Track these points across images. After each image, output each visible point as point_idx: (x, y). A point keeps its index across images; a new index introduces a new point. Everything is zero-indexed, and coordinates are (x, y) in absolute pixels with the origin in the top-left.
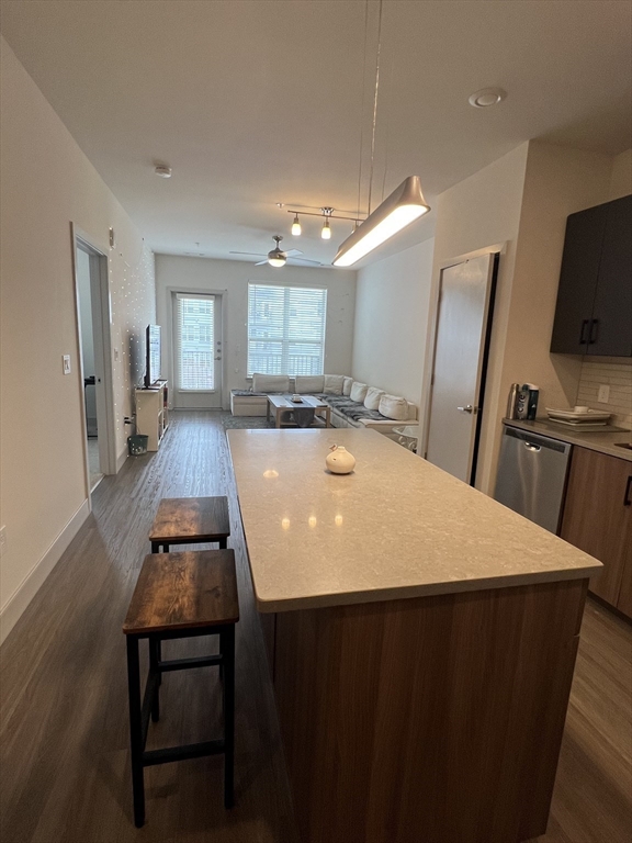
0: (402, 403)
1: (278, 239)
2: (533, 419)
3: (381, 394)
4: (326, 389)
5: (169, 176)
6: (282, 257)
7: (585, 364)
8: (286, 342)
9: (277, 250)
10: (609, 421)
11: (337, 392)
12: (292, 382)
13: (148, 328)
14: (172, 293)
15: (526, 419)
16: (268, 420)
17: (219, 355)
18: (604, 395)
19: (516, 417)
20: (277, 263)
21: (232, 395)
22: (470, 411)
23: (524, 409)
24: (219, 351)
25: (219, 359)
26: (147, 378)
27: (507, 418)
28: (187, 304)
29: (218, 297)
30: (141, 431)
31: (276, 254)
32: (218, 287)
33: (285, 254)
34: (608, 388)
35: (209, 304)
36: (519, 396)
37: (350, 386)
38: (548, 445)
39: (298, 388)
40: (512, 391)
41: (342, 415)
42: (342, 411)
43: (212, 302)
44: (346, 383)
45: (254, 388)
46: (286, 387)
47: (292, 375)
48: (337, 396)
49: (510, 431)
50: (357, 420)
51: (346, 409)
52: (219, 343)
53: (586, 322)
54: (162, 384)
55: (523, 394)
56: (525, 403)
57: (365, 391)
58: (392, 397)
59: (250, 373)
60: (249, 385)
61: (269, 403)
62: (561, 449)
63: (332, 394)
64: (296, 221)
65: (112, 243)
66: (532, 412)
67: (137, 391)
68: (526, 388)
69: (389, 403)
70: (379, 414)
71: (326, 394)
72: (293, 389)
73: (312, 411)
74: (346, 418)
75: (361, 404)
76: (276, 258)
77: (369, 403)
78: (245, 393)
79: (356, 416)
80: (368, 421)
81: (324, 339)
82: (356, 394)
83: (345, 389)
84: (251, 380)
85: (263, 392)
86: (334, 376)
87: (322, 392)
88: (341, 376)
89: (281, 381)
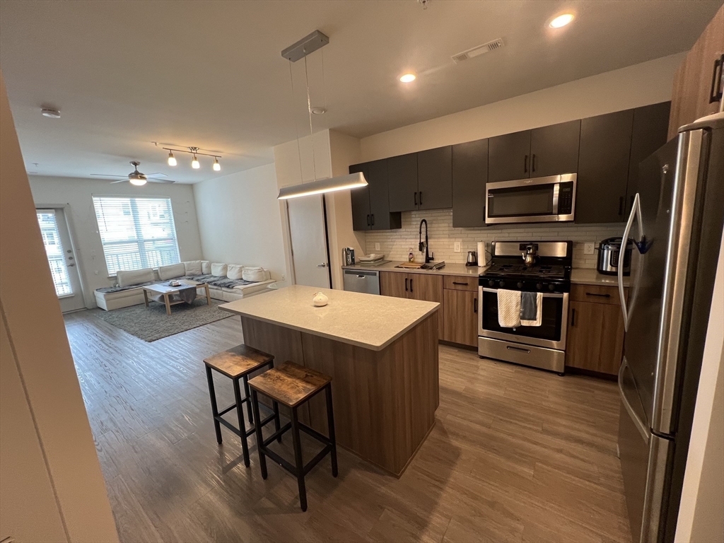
0: (260, 271)
1: (135, 164)
2: (354, 264)
3: (241, 268)
4: (187, 273)
6: (142, 178)
7: (367, 234)
8: (140, 242)
9: (137, 173)
10: (382, 258)
11: (197, 273)
12: (156, 272)
15: (351, 264)
16: (147, 306)
17: (72, 261)
18: (378, 247)
19: (347, 265)
20: (137, 182)
21: (101, 294)
22: (324, 266)
23: (350, 260)
24: (71, 258)
25: (72, 265)
27: (343, 265)
29: (59, 210)
31: (136, 175)
33: (146, 176)
34: (379, 244)
36: (347, 254)
37: (209, 267)
38: (368, 274)
39: (162, 276)
40: (343, 252)
41: (216, 287)
42: (215, 285)
44: (204, 265)
45: (121, 283)
46: (153, 277)
47: (155, 267)
48: (199, 276)
49: (347, 272)
50: (232, 288)
51: (219, 282)
52: (70, 251)
53: (368, 216)
55: (348, 252)
56: (350, 256)
57: (225, 268)
58: (250, 268)
59: (112, 270)
60: (114, 282)
61: (146, 291)
62: (375, 274)
63: (193, 275)
64: (172, 155)
66: (353, 260)
68: (348, 249)
69: (250, 272)
70: (245, 281)
71: (189, 276)
72: (158, 276)
73: (194, 289)
74: (220, 288)
75: (225, 277)
76: (137, 178)
77: (232, 275)
78: (114, 289)
79: (229, 286)
80: (242, 287)
81: (175, 235)
82: (217, 271)
83: (205, 270)
84: (115, 278)
85: (132, 285)
86: (192, 262)
87: (184, 275)
88: (198, 261)
89: (147, 273)
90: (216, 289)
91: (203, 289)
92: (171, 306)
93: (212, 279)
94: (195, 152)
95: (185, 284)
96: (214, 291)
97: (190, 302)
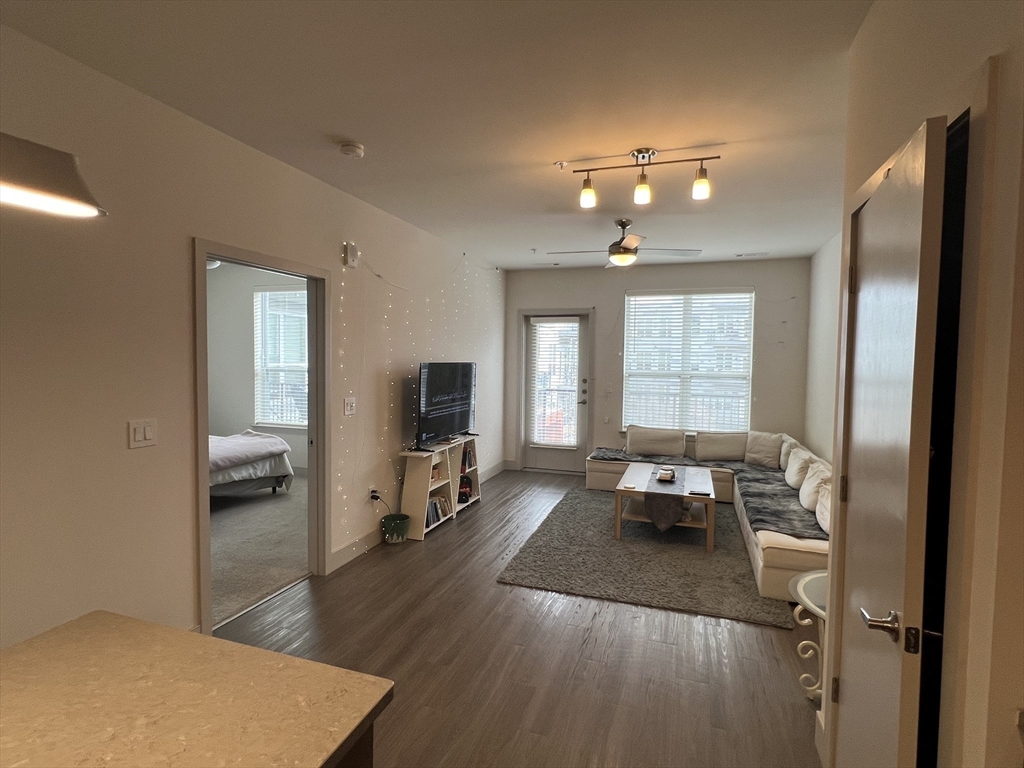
1: (623, 225)
3: (822, 482)
4: (749, 456)
8: (685, 378)
11: (768, 462)
12: (691, 439)
14: (525, 317)
17: (584, 397)
21: (588, 458)
22: (894, 632)
24: (584, 392)
25: (584, 402)
26: (419, 435)
28: (544, 330)
29: (583, 317)
32: (584, 304)
35: (571, 328)
37: (789, 454)
39: (701, 450)
43: (576, 325)
44: (785, 447)
45: (627, 447)
46: (682, 447)
47: (693, 428)
48: (768, 471)
52: (585, 381)
54: (461, 440)
57: (805, 469)
59: (625, 424)
60: (620, 440)
64: (587, 183)
67: (404, 453)
71: (749, 464)
72: (688, 450)
75: (796, 492)
76: (622, 253)
77: (806, 495)
82: (793, 472)
83: (783, 459)
84: (624, 434)
85: (640, 455)
86: (765, 434)
87: (743, 461)
88: (774, 436)
89: (672, 438)
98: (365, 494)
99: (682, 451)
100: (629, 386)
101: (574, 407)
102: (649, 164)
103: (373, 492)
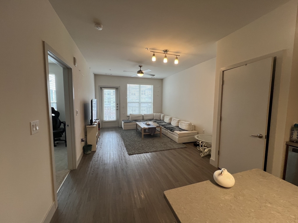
0: (190, 125)
1: (140, 67)
3: (179, 121)
4: (155, 118)
5: (101, 29)
6: (142, 73)
8: (140, 103)
9: (140, 71)
11: (158, 119)
12: (143, 116)
13: (92, 100)
14: (101, 88)
16: (137, 131)
17: (117, 108)
20: (140, 75)
21: (123, 123)
22: (261, 137)
24: (117, 107)
25: (117, 109)
26: (92, 120)
28: (106, 91)
29: (117, 89)
30: (89, 143)
31: (140, 72)
32: (116, 85)
33: (143, 72)
37: (163, 117)
39: (145, 118)
41: (165, 129)
42: (165, 127)
43: (115, 90)
44: (162, 116)
45: (130, 119)
46: (141, 118)
47: (143, 114)
48: (159, 121)
50: (173, 131)
51: (167, 126)
52: (117, 104)
54: (97, 121)
57: (171, 119)
58: (184, 122)
59: (128, 114)
60: (128, 118)
61: (137, 125)
63: (156, 120)
64: (154, 55)
65: (75, 64)
67: (87, 126)
69: (183, 124)
70: (180, 128)
71: (155, 120)
72: (143, 119)
73: (155, 128)
74: (167, 130)
75: (170, 124)
76: (140, 73)
77: (174, 124)
78: (127, 121)
79: (172, 129)
80: (178, 132)
81: (153, 101)
82: (167, 120)
83: (161, 118)
84: (129, 116)
85: (133, 121)
86: (157, 114)
87: (153, 119)
88: (159, 114)
89: (139, 116)
90: (165, 130)
91: (159, 128)
92: (144, 135)
93: (164, 124)
94: (166, 53)
95: (153, 124)
96: (164, 130)
97: (152, 134)
98: (80, 140)
99: (142, 119)
100: (128, 105)
101: (115, 110)
102: (167, 54)
103: (82, 139)
